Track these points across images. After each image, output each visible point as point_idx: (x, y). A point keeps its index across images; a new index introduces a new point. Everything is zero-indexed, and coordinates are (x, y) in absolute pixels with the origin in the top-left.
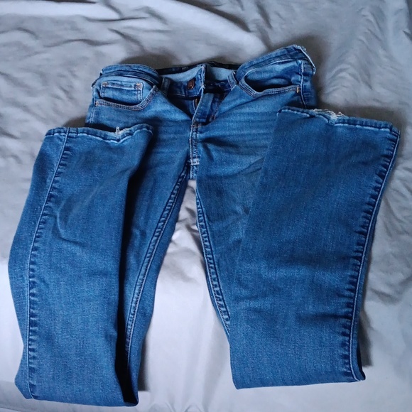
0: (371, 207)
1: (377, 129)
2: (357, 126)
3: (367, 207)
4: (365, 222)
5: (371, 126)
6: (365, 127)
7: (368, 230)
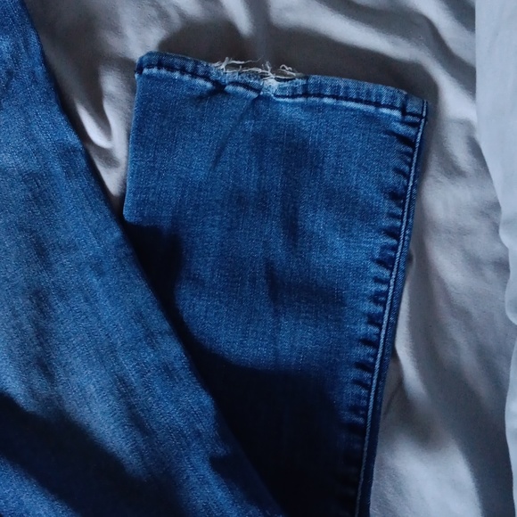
0: (370, 350)
1: (371, 109)
2: (326, 100)
3: (361, 352)
4: (359, 397)
5: (357, 101)
6: (344, 103)
7: (365, 417)
